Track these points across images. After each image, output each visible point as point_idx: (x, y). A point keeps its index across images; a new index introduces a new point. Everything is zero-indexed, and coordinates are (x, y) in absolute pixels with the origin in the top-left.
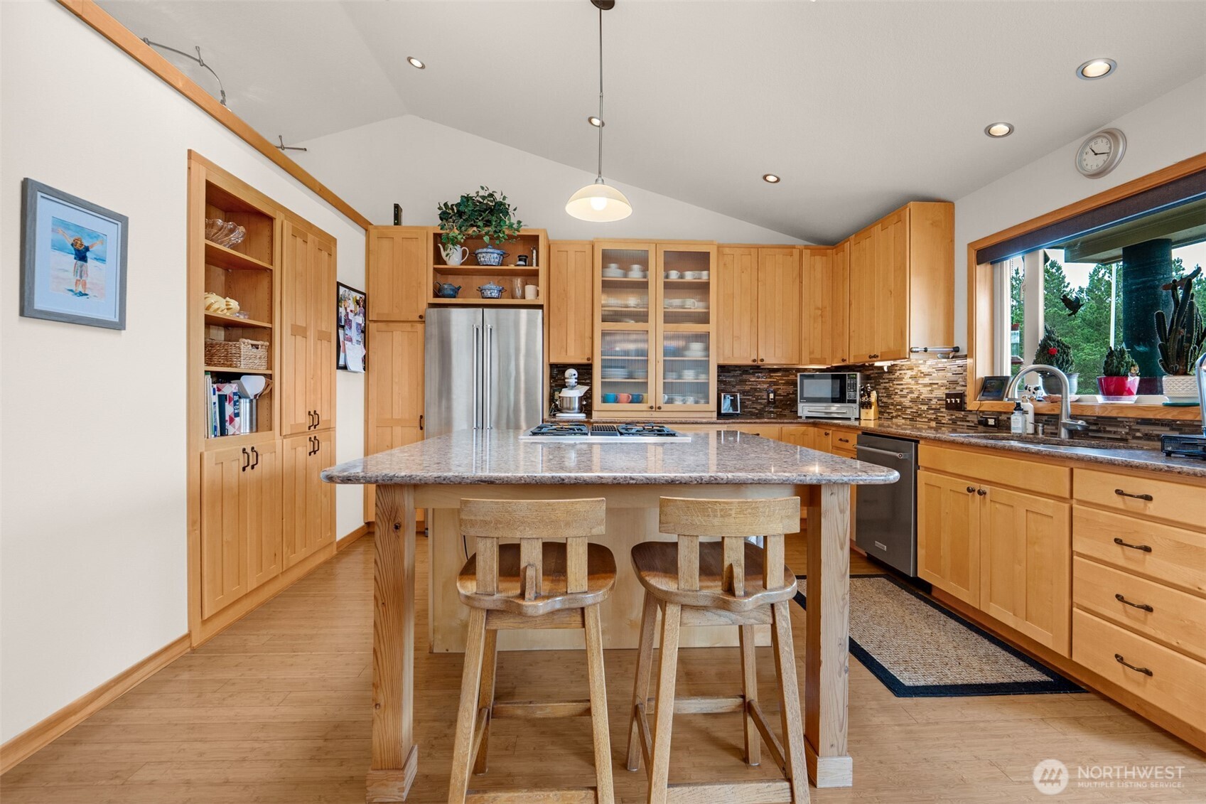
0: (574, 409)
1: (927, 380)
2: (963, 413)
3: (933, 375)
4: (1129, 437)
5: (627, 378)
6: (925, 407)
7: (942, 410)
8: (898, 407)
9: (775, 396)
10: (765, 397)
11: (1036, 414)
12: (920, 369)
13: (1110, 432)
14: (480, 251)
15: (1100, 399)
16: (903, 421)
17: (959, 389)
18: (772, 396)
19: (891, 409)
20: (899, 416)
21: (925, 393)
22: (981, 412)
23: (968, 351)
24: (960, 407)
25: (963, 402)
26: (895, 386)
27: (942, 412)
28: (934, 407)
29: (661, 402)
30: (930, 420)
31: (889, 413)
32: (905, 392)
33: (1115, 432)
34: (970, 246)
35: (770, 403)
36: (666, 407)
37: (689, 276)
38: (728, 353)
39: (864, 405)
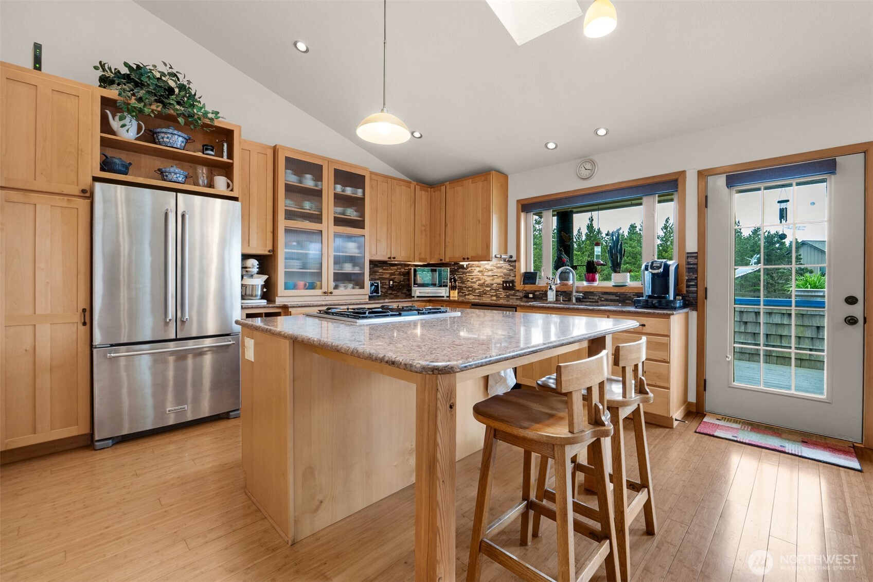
0: (256, 296)
1: (490, 273)
2: (513, 291)
3: (494, 270)
4: (599, 301)
5: (302, 269)
6: (489, 289)
7: (500, 290)
8: (469, 289)
9: (393, 283)
10: (387, 283)
11: (556, 291)
12: (485, 267)
13: (590, 298)
14: (159, 130)
15: (585, 283)
16: (474, 297)
17: (511, 278)
18: (391, 283)
19: (464, 290)
20: (471, 294)
21: (488, 280)
22: (524, 290)
23: (517, 258)
24: (512, 288)
25: (513, 286)
26: (468, 277)
27: (500, 291)
28: (494, 288)
29: (331, 289)
30: (492, 296)
31: (463, 293)
32: (474, 280)
33: (593, 299)
34: (518, 201)
35: (391, 288)
36: (336, 292)
37: (349, 191)
38: (374, 252)
39: (453, 288)
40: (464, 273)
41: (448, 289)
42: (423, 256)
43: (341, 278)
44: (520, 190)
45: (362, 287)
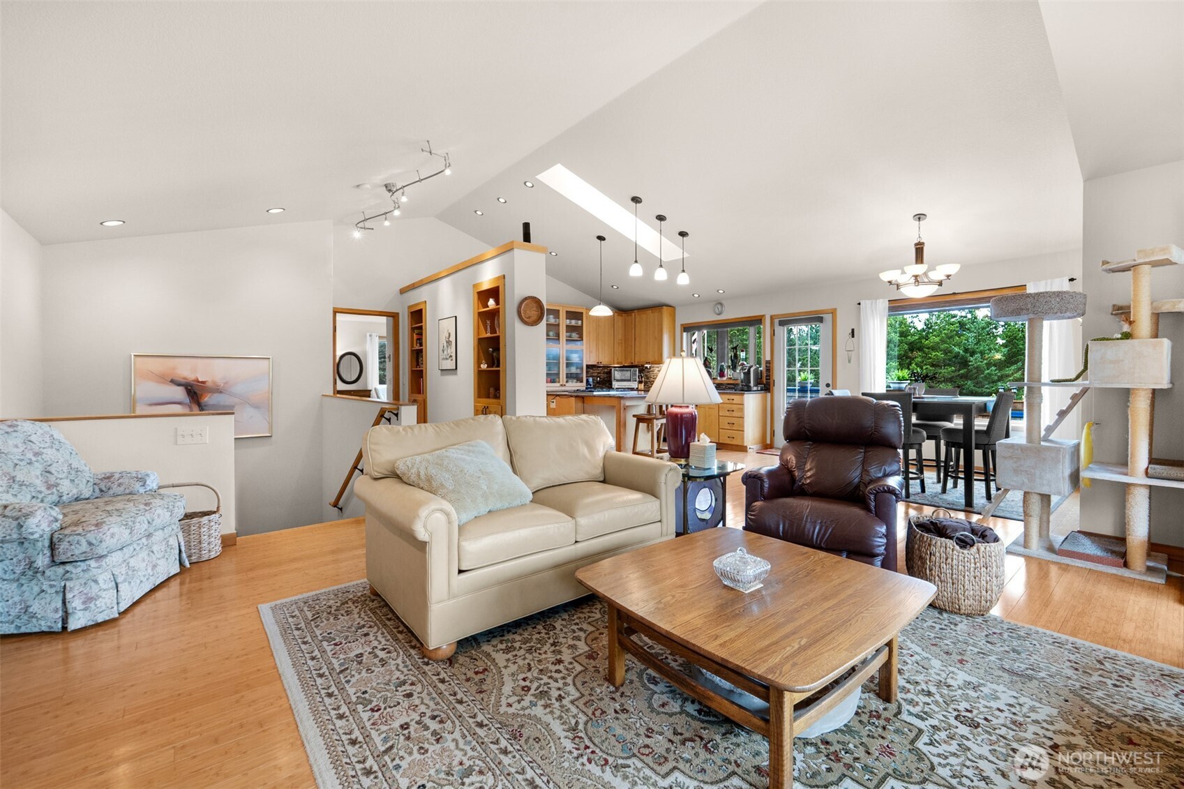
19: (648, 384)
26: (651, 375)
29: (564, 383)
31: (648, 386)
34: (682, 325)
35: (598, 383)
36: (567, 384)
37: (573, 322)
38: (588, 360)
39: (640, 382)
40: (649, 372)
41: (636, 383)
42: (620, 360)
43: (570, 376)
44: (683, 318)
45: (582, 382)
